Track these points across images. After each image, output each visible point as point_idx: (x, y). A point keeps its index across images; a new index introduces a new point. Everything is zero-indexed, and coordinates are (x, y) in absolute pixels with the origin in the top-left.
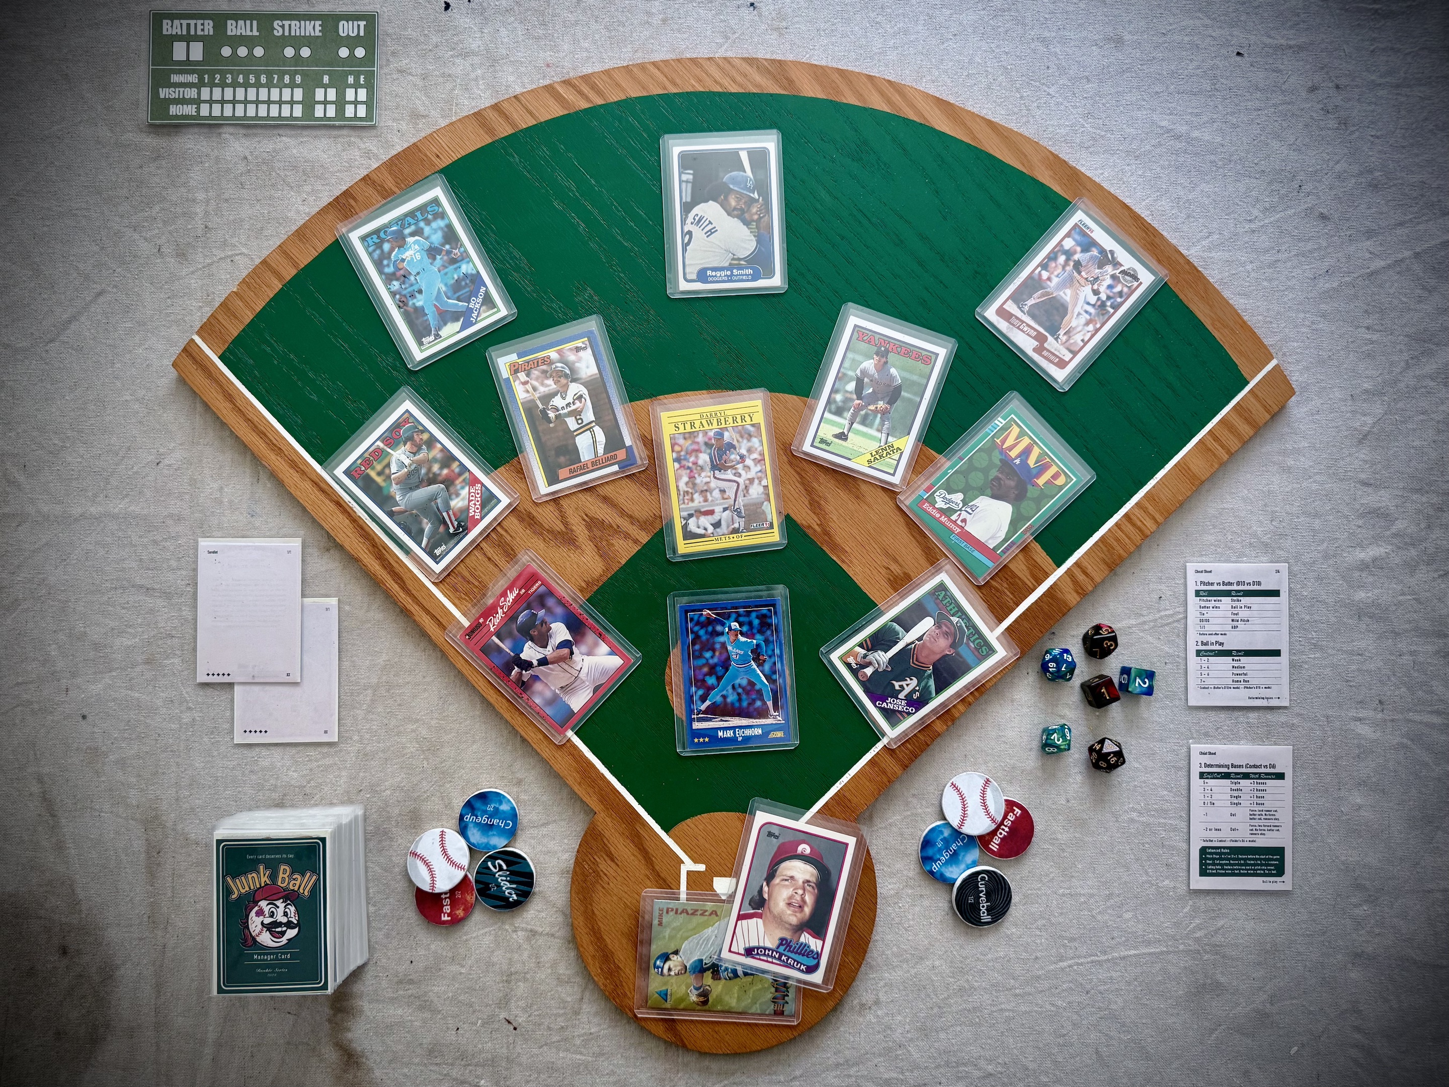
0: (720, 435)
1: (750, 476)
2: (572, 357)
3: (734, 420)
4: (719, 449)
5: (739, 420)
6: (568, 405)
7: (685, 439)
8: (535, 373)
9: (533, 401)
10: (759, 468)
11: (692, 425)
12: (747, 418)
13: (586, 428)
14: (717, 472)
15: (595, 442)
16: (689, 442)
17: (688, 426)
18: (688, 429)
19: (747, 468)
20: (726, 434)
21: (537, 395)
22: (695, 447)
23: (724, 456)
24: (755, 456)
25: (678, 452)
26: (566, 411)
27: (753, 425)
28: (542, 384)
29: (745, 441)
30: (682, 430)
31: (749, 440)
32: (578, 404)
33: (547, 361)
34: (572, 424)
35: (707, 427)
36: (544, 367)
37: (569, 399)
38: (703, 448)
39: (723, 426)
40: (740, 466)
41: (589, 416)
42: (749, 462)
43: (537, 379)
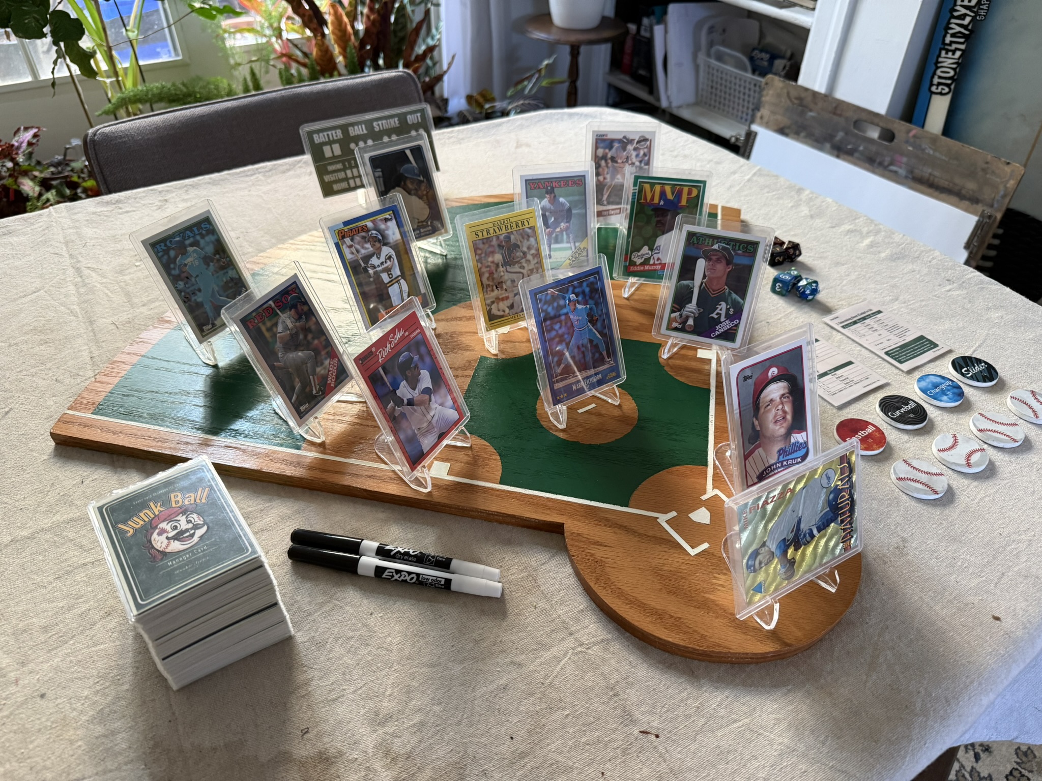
0: (508, 238)
1: (530, 268)
2: (383, 226)
3: (517, 225)
4: (509, 249)
5: (520, 225)
6: (382, 263)
7: (483, 243)
8: (357, 238)
9: (357, 261)
10: (536, 261)
11: (488, 232)
12: (526, 223)
13: (394, 281)
14: (508, 267)
15: (401, 291)
16: (487, 246)
17: (485, 233)
18: (485, 235)
19: (528, 261)
20: (512, 237)
21: (360, 256)
22: (491, 249)
23: (512, 255)
24: (533, 251)
25: (480, 255)
26: (380, 268)
27: (530, 228)
28: (363, 248)
29: (525, 241)
30: (481, 237)
31: (528, 240)
32: (389, 263)
33: (365, 229)
34: (385, 277)
35: (498, 233)
36: (363, 234)
37: (383, 259)
38: (497, 249)
39: (510, 230)
40: (523, 261)
41: (397, 272)
42: (529, 257)
43: (359, 243)
